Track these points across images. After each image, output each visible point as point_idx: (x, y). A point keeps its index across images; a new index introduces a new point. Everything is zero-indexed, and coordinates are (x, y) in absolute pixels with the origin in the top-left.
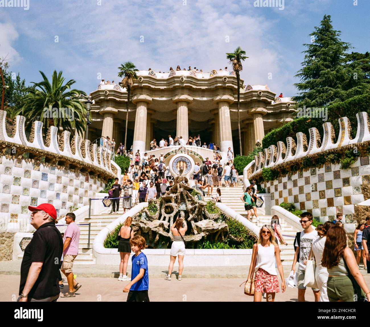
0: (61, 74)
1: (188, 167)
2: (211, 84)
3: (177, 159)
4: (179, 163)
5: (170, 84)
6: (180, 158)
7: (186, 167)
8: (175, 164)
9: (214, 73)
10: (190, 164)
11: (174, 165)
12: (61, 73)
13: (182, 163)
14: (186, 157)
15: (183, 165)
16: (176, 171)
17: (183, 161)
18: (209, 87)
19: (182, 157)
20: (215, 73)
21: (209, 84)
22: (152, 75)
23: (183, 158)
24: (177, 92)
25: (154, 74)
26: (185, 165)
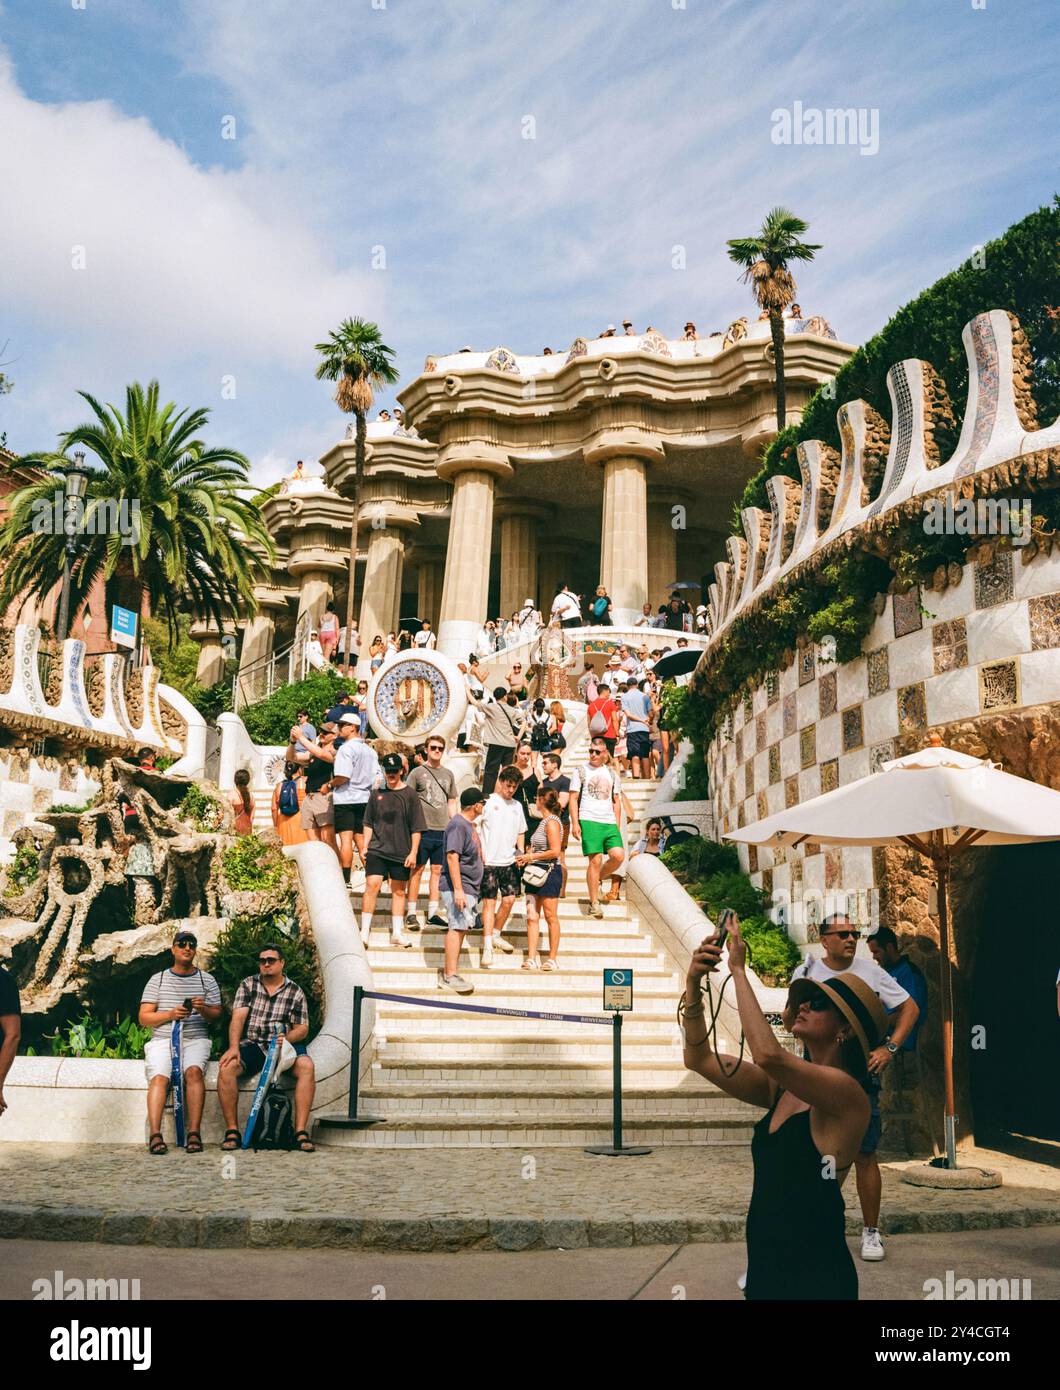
0: (154, 390)
1: (437, 703)
2: (726, 378)
3: (394, 671)
4: (403, 688)
5: (569, 393)
6: (408, 666)
7: (432, 700)
8: (387, 693)
9: (736, 333)
10: (443, 690)
11: (383, 697)
12: (157, 388)
13: (415, 685)
14: (428, 664)
15: (421, 692)
16: (388, 719)
17: (419, 679)
18: (720, 392)
19: (415, 660)
20: (742, 333)
21: (720, 377)
22: (502, 366)
23: (418, 667)
24: (597, 424)
25: (509, 361)
26: (427, 692)
